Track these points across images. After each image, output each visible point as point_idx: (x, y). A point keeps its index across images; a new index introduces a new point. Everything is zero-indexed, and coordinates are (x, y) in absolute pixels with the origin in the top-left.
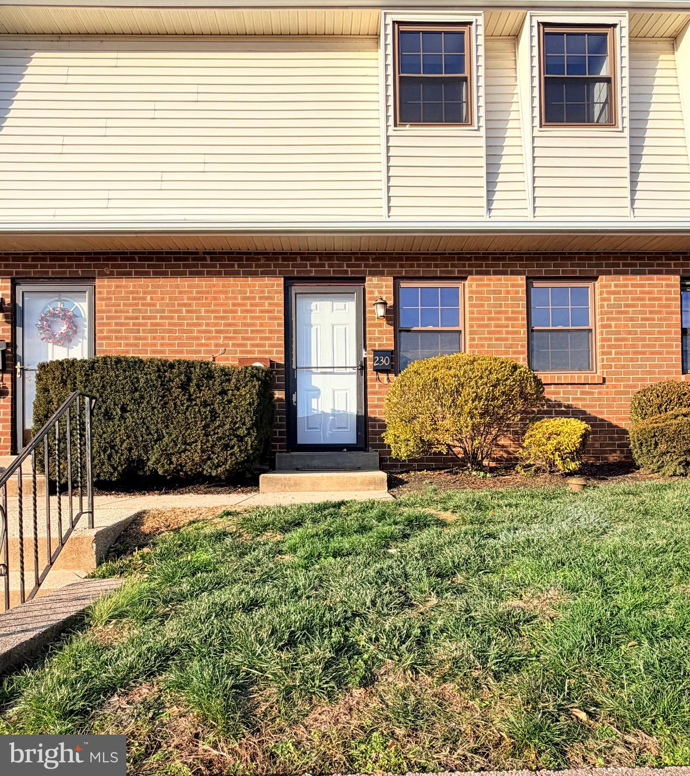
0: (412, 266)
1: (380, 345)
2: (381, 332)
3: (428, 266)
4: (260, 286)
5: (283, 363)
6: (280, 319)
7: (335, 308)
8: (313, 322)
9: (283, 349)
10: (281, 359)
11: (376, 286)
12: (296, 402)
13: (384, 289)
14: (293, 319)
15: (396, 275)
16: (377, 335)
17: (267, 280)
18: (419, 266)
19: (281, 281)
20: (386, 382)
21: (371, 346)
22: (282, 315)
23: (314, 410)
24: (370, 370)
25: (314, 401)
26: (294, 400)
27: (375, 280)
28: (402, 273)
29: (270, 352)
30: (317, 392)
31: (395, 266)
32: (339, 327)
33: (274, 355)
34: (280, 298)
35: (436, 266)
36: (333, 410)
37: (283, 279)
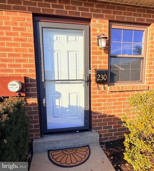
0: (120, 13)
1: (100, 66)
2: (100, 58)
3: (130, 14)
4: (13, 19)
5: (35, 78)
6: (31, 46)
7: (69, 40)
8: (55, 49)
9: (34, 68)
10: (33, 75)
11: (98, 26)
12: (46, 104)
13: (103, 28)
14: (41, 46)
15: (110, 19)
16: (98, 60)
17: (18, 14)
18: (125, 14)
19: (31, 16)
20: (103, 90)
21: (94, 66)
22: (32, 43)
23: (57, 106)
24: (93, 82)
25: (57, 101)
26: (44, 102)
27: (97, 21)
28: (114, 18)
29: (25, 71)
30: (59, 95)
31: (110, 12)
32: (72, 53)
33: (28, 73)
34: (30, 30)
35: (135, 15)
36: (69, 106)
37: (31, 15)
